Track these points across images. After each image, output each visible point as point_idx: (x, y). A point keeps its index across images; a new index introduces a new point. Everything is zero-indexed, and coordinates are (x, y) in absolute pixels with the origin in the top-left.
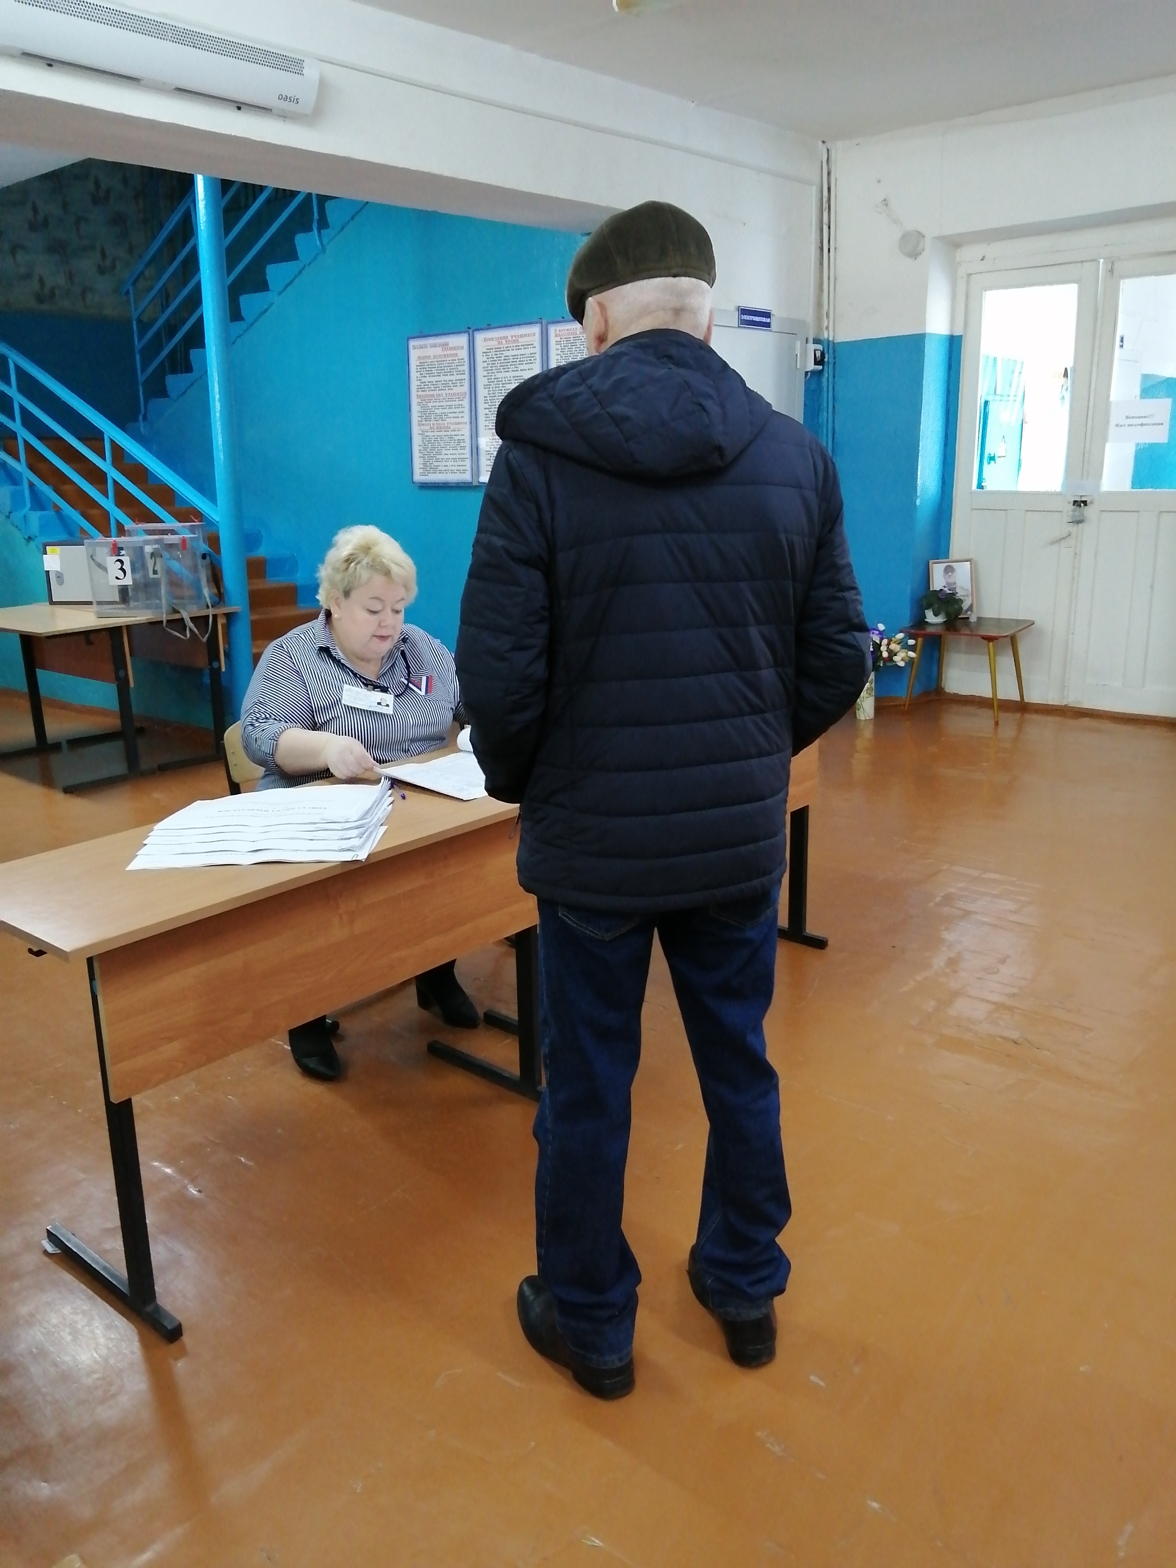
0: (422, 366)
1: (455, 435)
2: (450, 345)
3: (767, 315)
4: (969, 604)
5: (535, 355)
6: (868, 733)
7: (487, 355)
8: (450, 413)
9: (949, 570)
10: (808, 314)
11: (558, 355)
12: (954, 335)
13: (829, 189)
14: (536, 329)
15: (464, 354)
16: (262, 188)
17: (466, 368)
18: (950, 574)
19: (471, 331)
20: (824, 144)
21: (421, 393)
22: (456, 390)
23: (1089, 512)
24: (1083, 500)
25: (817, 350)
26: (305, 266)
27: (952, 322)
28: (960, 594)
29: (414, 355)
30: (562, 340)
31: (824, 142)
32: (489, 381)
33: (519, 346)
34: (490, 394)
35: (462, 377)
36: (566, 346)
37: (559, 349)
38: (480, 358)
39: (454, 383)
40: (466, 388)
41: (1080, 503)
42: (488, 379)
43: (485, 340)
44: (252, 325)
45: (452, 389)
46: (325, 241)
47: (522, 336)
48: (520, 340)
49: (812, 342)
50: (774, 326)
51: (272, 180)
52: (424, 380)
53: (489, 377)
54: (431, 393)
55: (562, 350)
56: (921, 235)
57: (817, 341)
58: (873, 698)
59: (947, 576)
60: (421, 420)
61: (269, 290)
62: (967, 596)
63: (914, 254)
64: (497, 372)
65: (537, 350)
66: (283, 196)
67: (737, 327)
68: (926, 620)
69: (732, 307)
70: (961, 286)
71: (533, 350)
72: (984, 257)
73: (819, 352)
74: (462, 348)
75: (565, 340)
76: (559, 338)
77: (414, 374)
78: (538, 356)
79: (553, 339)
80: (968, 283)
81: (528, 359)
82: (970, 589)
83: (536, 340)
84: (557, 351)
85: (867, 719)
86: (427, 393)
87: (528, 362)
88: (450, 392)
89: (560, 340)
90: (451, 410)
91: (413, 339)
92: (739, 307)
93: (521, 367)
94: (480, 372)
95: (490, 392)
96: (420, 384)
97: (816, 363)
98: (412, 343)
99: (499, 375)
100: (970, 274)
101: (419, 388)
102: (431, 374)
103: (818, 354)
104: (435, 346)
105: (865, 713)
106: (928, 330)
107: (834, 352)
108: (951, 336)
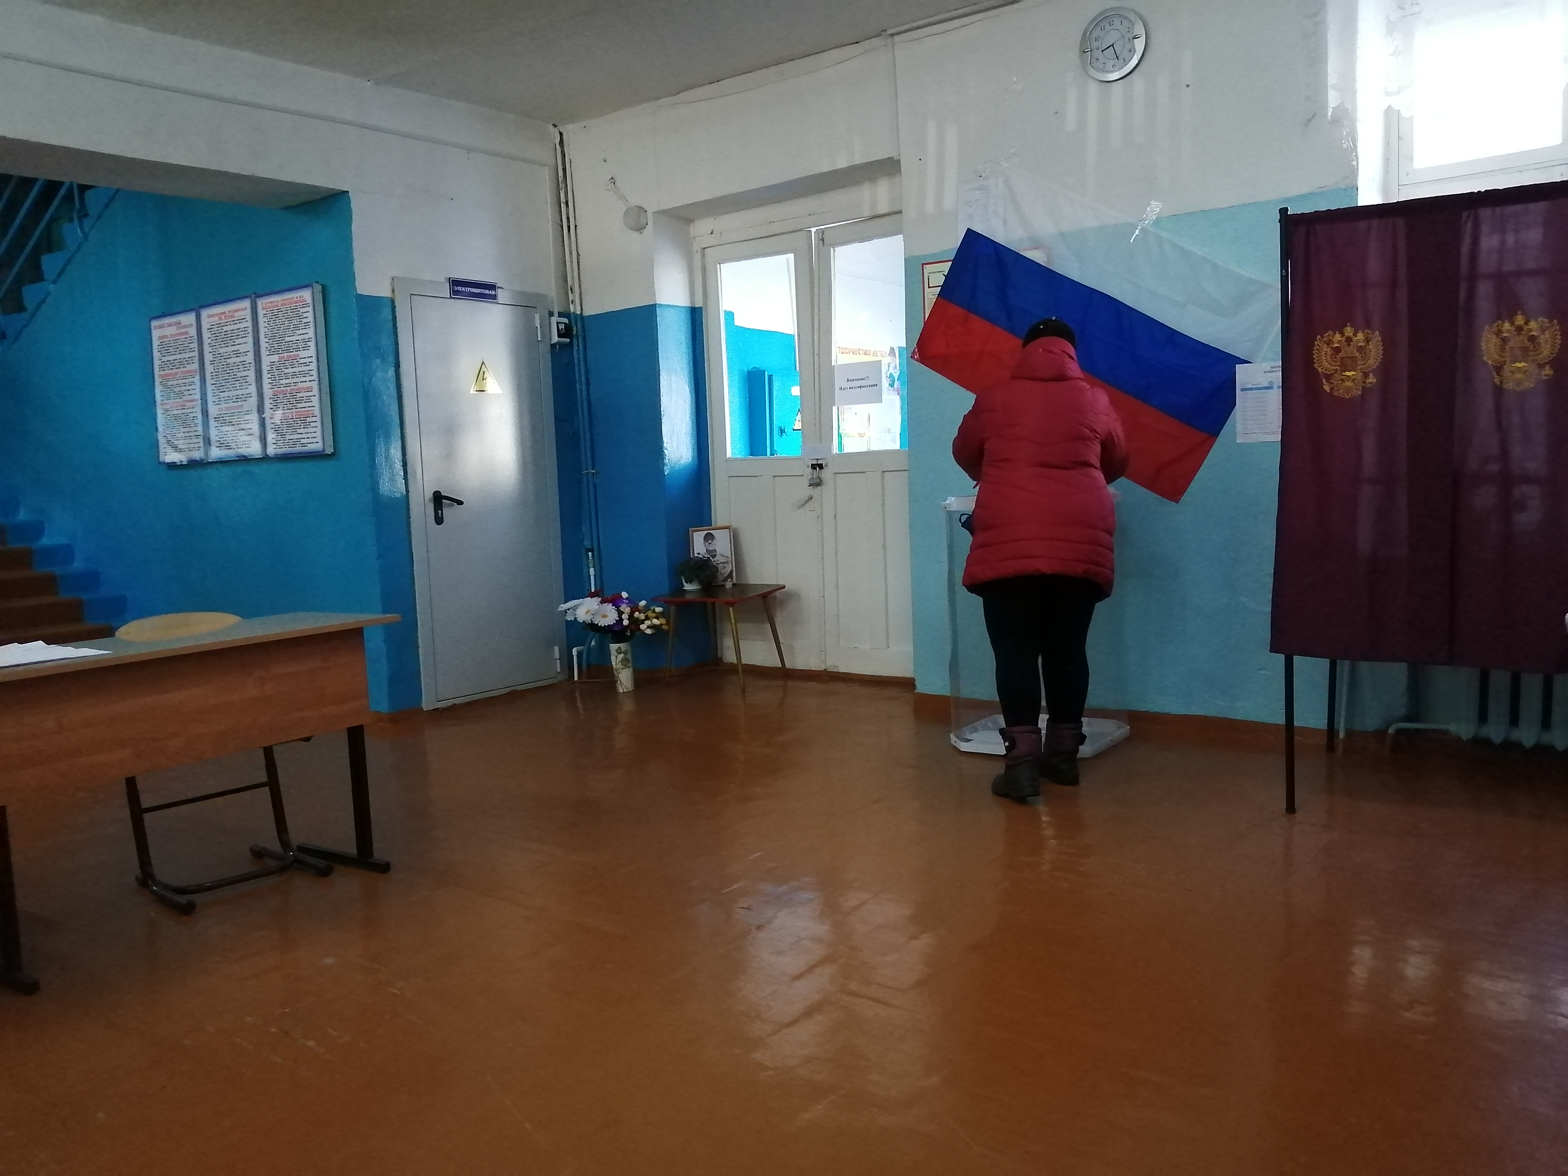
0: (161, 345)
1: (190, 413)
2: (183, 324)
3: (493, 287)
4: (730, 571)
5: (248, 329)
6: (628, 706)
7: (210, 332)
8: (185, 391)
9: (709, 537)
10: (549, 287)
11: (266, 327)
12: (696, 306)
13: (564, 170)
14: (246, 304)
15: (193, 332)
16: (33, 181)
17: (195, 345)
18: (710, 541)
19: (197, 310)
20: (556, 128)
21: (162, 373)
22: (190, 367)
23: (826, 474)
24: (819, 463)
25: (560, 323)
26: (72, 255)
27: (692, 294)
28: (719, 559)
29: (156, 334)
30: (268, 313)
31: (555, 126)
32: (214, 356)
33: (235, 321)
34: (214, 369)
35: (192, 354)
36: (272, 318)
37: (265, 322)
38: (206, 335)
39: (187, 361)
40: (195, 366)
41: (817, 466)
42: (213, 355)
43: (210, 316)
44: (33, 315)
45: (185, 367)
46: (87, 229)
47: (236, 311)
48: (236, 314)
49: (557, 315)
50: (500, 299)
51: (44, 173)
52: (164, 359)
53: (214, 353)
54: (170, 371)
55: (269, 323)
56: (641, 210)
57: (561, 315)
58: (631, 669)
59: (707, 544)
60: (163, 399)
61: (45, 280)
62: (727, 563)
63: (640, 229)
64: (220, 348)
65: (249, 324)
66: (52, 187)
67: (448, 298)
68: (684, 588)
69: (442, 278)
70: (697, 258)
71: (245, 325)
72: (713, 231)
73: (564, 325)
74: (192, 325)
75: (270, 312)
76: (265, 311)
77: (156, 354)
78: (250, 330)
79: (261, 313)
80: (703, 256)
81: (243, 333)
82: (730, 557)
83: (248, 313)
84: (265, 323)
85: (625, 691)
86: (167, 372)
87: (243, 336)
88: (185, 369)
89: (266, 313)
90: (185, 388)
91: (155, 320)
92: (450, 278)
93: (238, 341)
94: (207, 349)
95: (215, 368)
96: (161, 364)
97: (560, 335)
98: (154, 323)
99: (221, 351)
100: (704, 248)
101: (161, 368)
102: (169, 353)
103: (562, 327)
104: (170, 325)
105: (623, 686)
106: (659, 301)
107: (583, 326)
108: (692, 307)
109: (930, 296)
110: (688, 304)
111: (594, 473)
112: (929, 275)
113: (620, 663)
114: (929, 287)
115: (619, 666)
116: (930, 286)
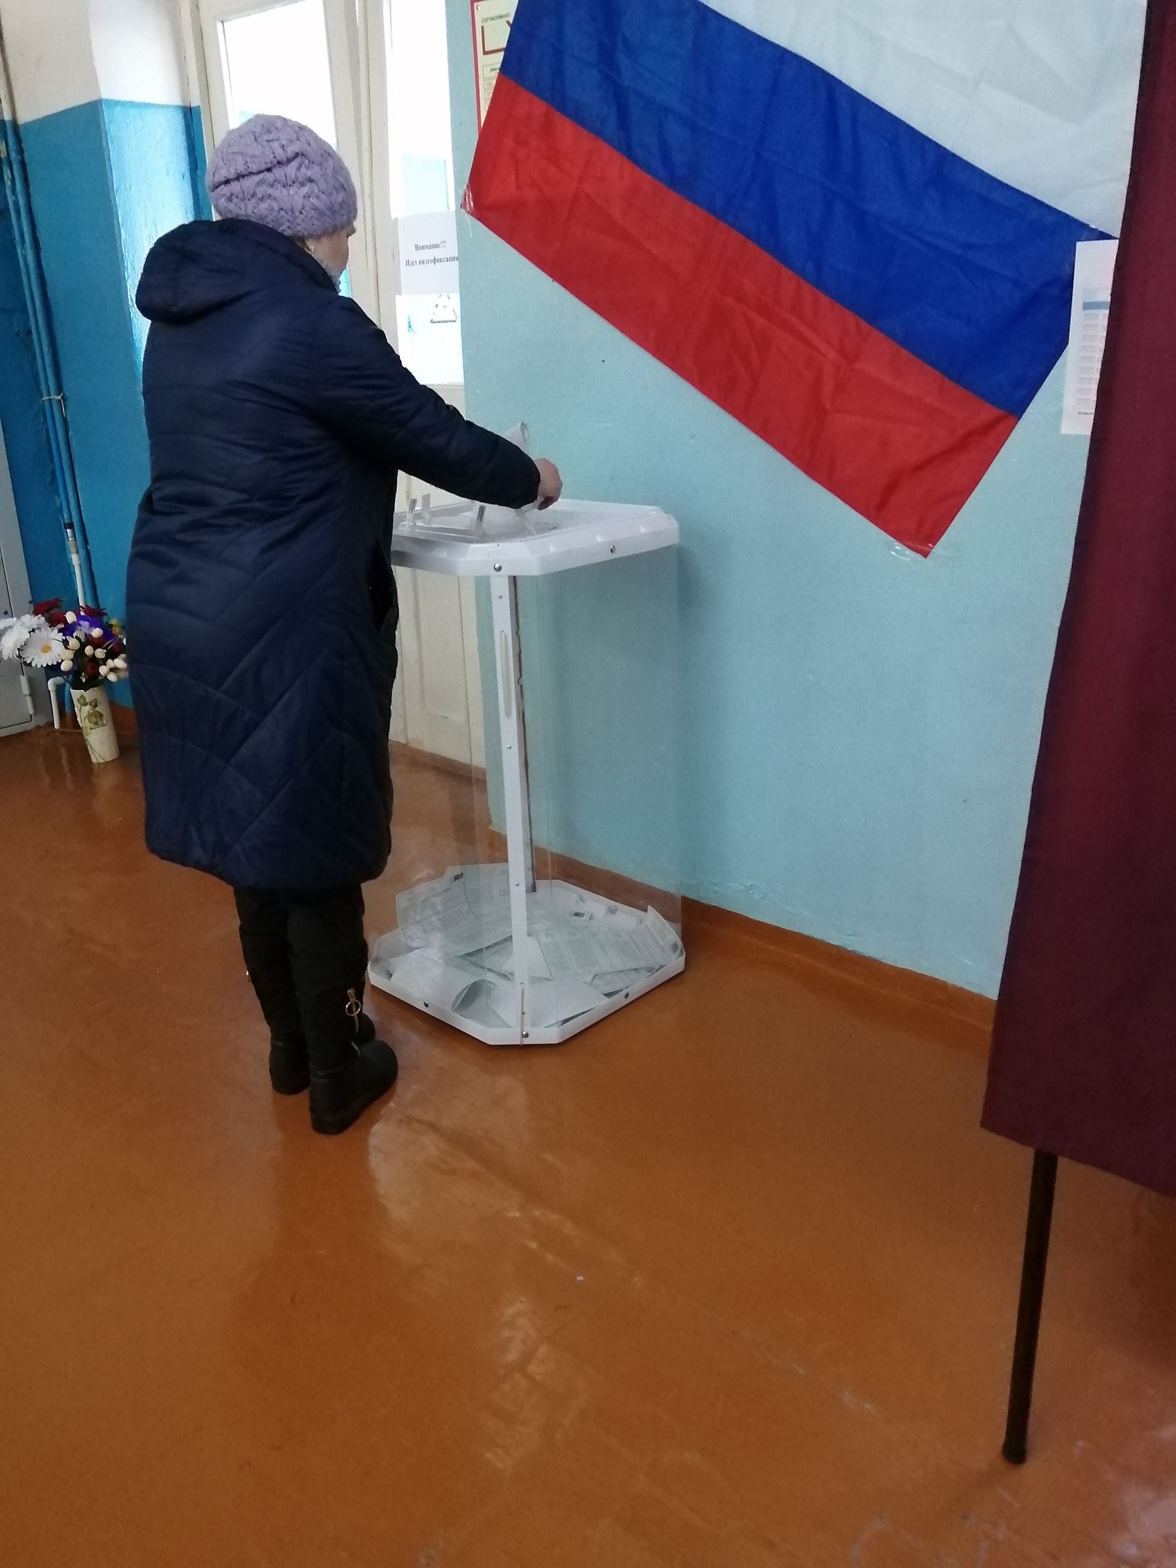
6: (108, 783)
12: (192, 105)
27: (184, 82)
85: (101, 761)
105: (94, 752)
106: (106, 94)
107: (19, 141)
108: (185, 107)
109: (487, 70)
110: (178, 102)
111: (59, 401)
112: (484, 24)
113: (86, 719)
114: (485, 53)
115: (85, 724)
116: (486, 50)
